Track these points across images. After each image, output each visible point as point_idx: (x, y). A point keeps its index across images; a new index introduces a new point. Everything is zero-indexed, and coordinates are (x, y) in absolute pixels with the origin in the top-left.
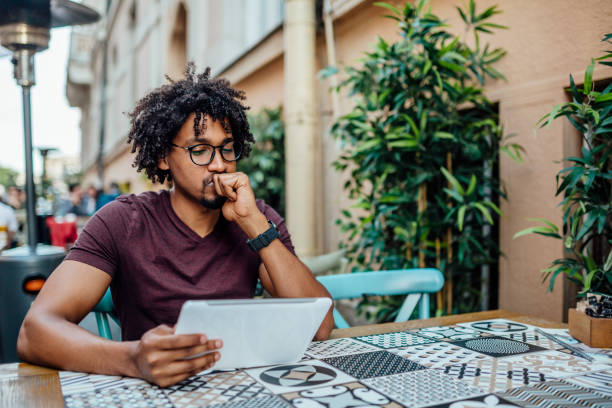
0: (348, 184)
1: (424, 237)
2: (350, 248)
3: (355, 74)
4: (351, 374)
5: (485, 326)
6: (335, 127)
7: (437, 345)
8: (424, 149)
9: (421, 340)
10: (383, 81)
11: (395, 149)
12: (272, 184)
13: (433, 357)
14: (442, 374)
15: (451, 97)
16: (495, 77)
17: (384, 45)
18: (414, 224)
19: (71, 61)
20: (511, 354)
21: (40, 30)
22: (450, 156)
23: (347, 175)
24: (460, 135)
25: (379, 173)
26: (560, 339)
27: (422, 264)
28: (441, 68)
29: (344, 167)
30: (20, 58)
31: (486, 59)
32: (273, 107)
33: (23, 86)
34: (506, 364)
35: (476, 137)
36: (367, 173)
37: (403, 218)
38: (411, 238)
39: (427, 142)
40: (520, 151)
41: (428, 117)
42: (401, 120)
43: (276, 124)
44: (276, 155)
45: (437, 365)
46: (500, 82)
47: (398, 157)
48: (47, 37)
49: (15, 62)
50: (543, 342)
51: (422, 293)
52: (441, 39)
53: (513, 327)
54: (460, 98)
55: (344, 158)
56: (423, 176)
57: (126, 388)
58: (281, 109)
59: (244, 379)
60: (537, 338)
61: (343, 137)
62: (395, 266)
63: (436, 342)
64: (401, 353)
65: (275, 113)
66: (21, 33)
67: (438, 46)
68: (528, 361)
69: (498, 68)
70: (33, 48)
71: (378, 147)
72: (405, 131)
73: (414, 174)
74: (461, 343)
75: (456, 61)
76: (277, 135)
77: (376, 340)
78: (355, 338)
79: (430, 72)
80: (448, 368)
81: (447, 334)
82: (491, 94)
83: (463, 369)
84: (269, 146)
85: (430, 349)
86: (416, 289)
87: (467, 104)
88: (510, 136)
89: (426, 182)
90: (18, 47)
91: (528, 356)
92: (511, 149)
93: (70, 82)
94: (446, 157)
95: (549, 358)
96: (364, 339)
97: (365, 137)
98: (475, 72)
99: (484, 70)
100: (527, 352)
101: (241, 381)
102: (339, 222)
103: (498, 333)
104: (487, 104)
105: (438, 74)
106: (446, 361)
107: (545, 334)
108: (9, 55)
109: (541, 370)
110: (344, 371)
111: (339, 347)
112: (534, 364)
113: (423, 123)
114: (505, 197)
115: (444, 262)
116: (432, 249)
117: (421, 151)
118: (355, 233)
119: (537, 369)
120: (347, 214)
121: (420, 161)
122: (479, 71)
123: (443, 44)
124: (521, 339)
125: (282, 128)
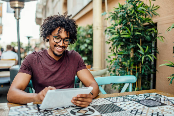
0: (110, 48)
1: (132, 65)
2: (110, 68)
3: (112, 14)
4: (99, 112)
5: (148, 95)
6: (106, 30)
7: (130, 102)
8: (132, 37)
9: (126, 100)
10: (120, 16)
11: (124, 38)
12: (90, 48)
13: (128, 106)
14: (129, 113)
15: (141, 21)
16: (156, 15)
17: (120, 5)
18: (129, 61)
19: (37, 12)
20: (154, 106)
21: (21, 3)
22: (141, 40)
23: (110, 45)
24: (144, 33)
25: (118, 45)
26: (172, 101)
27: (131, 74)
28: (137, 12)
29: (109, 43)
30: (16, 11)
31: (153, 9)
32: (90, 24)
33: (17, 19)
34: (152, 110)
35: (149, 34)
36: (115, 45)
37: (126, 59)
38: (128, 65)
39: (133, 35)
40: (163, 38)
41: (134, 27)
42: (125, 28)
43: (91, 30)
44: (91, 39)
45: (128, 110)
46: (158, 16)
47: (124, 40)
48: (24, 5)
49: (14, 12)
50: (166, 102)
51: (130, 83)
52: (138, 3)
53: (157, 96)
54: (144, 22)
55: (109, 40)
56: (132, 46)
57: (28, 114)
58: (92, 25)
59: (65, 112)
60: (164, 100)
61: (108, 34)
62: (123, 74)
63: (131, 101)
64: (118, 104)
65: (91, 26)
66: (16, 4)
67: (137, 5)
68: (160, 109)
69: (157, 12)
70: (20, 8)
71: (118, 37)
72: (126, 32)
73: (129, 45)
74: (139, 101)
75: (143, 10)
76: (91, 33)
77: (111, 99)
78: (105, 98)
79: (134, 13)
80: (132, 111)
81: (135, 98)
82: (154, 20)
83: (137, 111)
84: (89, 36)
85: (128, 103)
86: (128, 82)
87: (147, 23)
88: (160, 33)
89: (133, 48)
90: (15, 8)
91: (160, 107)
92: (160, 38)
93: (37, 18)
94: (140, 40)
95: (167, 108)
96: (108, 99)
97: (115, 34)
98: (149, 13)
99: (152, 13)
100: (160, 106)
101: (64, 113)
102: (107, 60)
103: (152, 98)
104: (153, 23)
105: (136, 14)
106: (132, 108)
107: (167, 99)
108: (13, 10)
109: (163, 113)
110: (97, 110)
111: (99, 101)
112: (162, 110)
113: (132, 29)
114: (158, 53)
115: (138, 73)
116: (135, 69)
117: (131, 38)
118: (112, 63)
119: (162, 112)
120: (109, 57)
121: (131, 42)
122: (151, 13)
123: (139, 4)
124: (159, 101)
125: (92, 31)
